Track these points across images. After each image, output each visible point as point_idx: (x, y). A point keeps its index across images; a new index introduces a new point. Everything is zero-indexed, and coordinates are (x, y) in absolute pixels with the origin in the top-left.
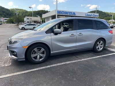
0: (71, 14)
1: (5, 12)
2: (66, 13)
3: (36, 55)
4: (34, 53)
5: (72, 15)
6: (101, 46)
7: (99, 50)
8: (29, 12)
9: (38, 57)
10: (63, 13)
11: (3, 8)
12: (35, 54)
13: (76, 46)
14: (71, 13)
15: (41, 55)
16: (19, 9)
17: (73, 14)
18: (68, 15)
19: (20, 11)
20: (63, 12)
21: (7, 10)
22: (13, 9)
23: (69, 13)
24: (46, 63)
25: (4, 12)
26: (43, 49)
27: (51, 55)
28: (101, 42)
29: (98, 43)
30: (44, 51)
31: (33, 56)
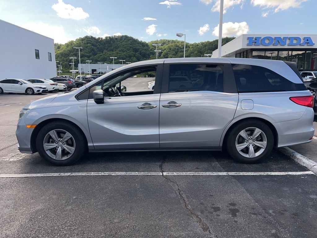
0: (295, 42)
1: (139, 49)
2: (278, 40)
3: (54, 145)
4: (51, 140)
5: (300, 45)
6: (258, 144)
7: (247, 156)
8: (193, 45)
9: (59, 150)
10: (267, 42)
11: (136, 41)
12: (53, 142)
13: (159, 136)
14: (297, 39)
15: (66, 147)
16: (169, 41)
17: (302, 41)
18: (286, 47)
19: (170, 44)
20: (268, 38)
21: (144, 45)
22: (156, 42)
23: (288, 42)
24: (76, 167)
25: (136, 50)
26: (68, 135)
27: (90, 151)
28: (255, 132)
29: (243, 133)
30: (71, 139)
31: (47, 146)
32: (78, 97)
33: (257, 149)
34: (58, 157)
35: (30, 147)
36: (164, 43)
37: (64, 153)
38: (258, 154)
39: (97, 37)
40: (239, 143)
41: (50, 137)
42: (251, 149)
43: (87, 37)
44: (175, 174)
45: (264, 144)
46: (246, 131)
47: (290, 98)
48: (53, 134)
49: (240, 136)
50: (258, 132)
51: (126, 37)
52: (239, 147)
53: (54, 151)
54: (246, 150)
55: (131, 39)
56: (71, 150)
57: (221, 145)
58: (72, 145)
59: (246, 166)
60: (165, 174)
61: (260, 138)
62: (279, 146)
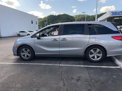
6: (98, 55)
7: (94, 60)
9: (26, 55)
11: (68, 16)
19: (82, 16)
21: (72, 17)
24: (31, 61)
25: (69, 19)
27: (36, 56)
28: (97, 50)
29: (92, 51)
30: (29, 51)
31: (22, 54)
32: (32, 37)
33: (98, 57)
34: (25, 58)
35: (16, 54)
36: (79, 16)
37: (27, 56)
38: (98, 59)
39: (54, 15)
40: (91, 54)
41: (23, 51)
42: (96, 57)
43: (51, 15)
44: (64, 65)
45: (101, 55)
46: (93, 50)
47: (112, 37)
48: (24, 50)
49: (91, 52)
50: (98, 50)
51: (65, 14)
52: (91, 56)
53: (24, 55)
54: (94, 57)
55: (67, 15)
56: (30, 55)
57: (83, 55)
58: (30, 54)
59: (93, 63)
60: (60, 65)
61: (99, 53)
62: (107, 56)
